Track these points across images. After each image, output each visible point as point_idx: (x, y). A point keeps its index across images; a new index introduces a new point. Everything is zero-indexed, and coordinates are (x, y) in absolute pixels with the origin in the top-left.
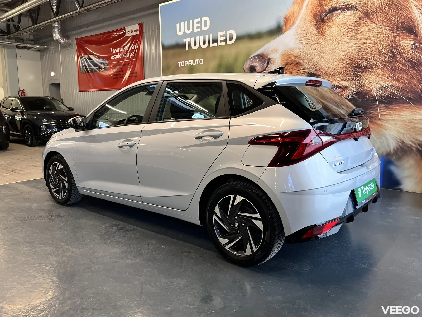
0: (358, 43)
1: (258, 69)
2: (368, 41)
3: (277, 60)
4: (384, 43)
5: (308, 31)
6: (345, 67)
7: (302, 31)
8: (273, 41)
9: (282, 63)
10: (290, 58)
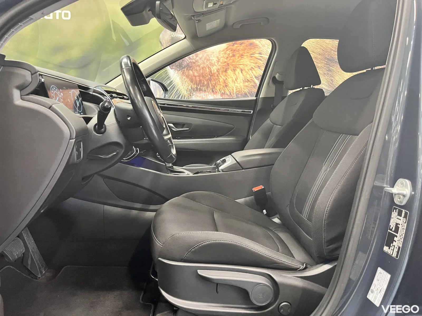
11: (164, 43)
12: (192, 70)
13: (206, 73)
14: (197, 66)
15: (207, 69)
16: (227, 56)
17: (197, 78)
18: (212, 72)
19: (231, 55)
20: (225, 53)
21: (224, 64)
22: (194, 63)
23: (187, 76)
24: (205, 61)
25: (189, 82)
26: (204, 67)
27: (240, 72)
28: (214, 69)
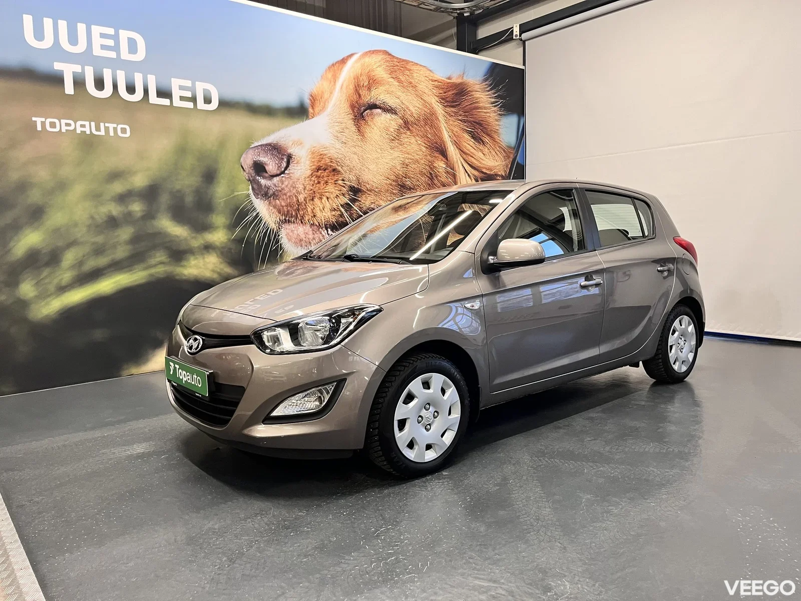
0: (401, 156)
1: (270, 170)
2: (410, 156)
3: (303, 160)
4: (423, 162)
5: (344, 124)
6: (391, 185)
7: (337, 124)
8: (296, 125)
9: (311, 166)
10: (323, 160)
11: (247, 168)
12: (278, 199)
13: (294, 203)
14: (283, 195)
15: (294, 198)
16: (313, 183)
17: (285, 207)
18: (300, 201)
19: (316, 182)
20: (311, 180)
21: (311, 192)
22: (280, 191)
23: (275, 207)
24: (292, 189)
25: (277, 213)
26: (291, 196)
27: (327, 200)
28: (301, 198)
